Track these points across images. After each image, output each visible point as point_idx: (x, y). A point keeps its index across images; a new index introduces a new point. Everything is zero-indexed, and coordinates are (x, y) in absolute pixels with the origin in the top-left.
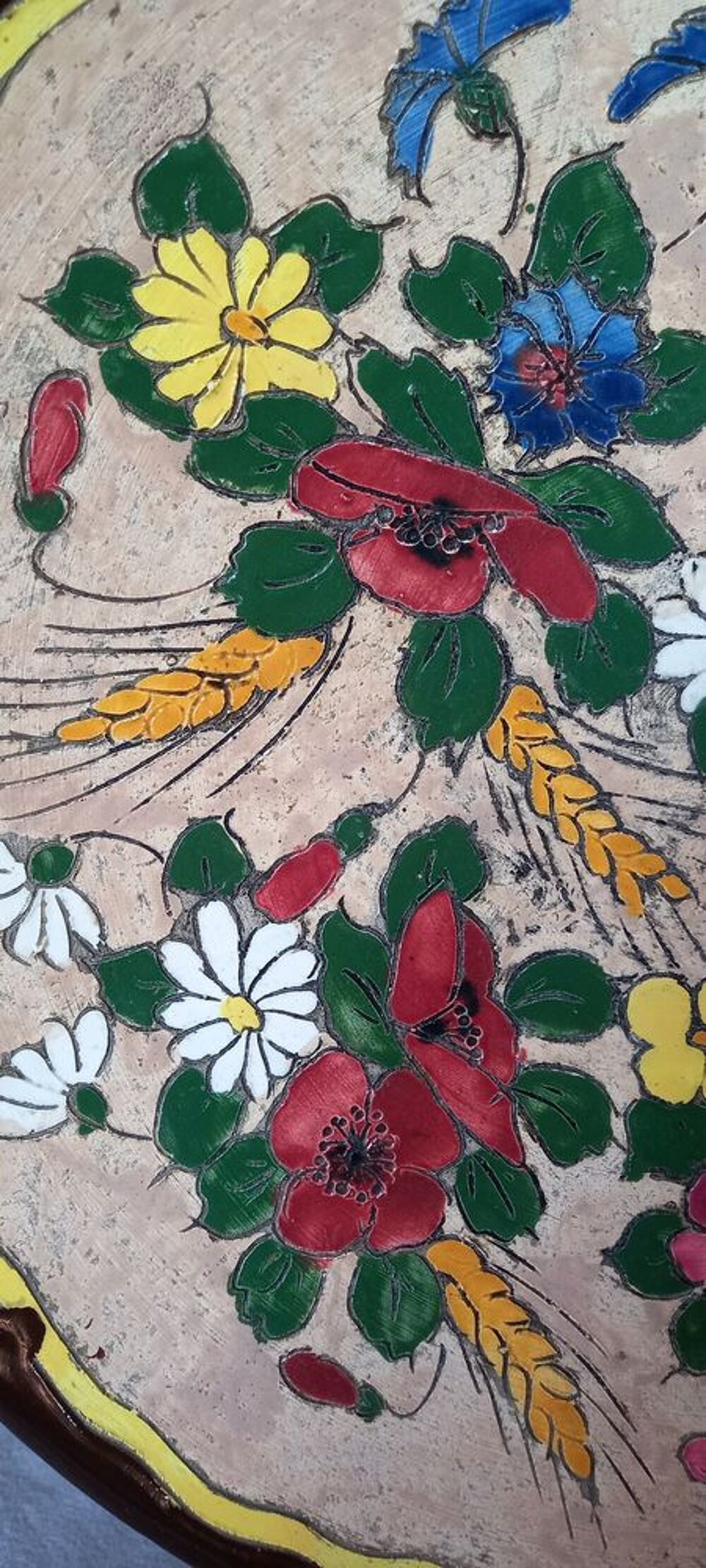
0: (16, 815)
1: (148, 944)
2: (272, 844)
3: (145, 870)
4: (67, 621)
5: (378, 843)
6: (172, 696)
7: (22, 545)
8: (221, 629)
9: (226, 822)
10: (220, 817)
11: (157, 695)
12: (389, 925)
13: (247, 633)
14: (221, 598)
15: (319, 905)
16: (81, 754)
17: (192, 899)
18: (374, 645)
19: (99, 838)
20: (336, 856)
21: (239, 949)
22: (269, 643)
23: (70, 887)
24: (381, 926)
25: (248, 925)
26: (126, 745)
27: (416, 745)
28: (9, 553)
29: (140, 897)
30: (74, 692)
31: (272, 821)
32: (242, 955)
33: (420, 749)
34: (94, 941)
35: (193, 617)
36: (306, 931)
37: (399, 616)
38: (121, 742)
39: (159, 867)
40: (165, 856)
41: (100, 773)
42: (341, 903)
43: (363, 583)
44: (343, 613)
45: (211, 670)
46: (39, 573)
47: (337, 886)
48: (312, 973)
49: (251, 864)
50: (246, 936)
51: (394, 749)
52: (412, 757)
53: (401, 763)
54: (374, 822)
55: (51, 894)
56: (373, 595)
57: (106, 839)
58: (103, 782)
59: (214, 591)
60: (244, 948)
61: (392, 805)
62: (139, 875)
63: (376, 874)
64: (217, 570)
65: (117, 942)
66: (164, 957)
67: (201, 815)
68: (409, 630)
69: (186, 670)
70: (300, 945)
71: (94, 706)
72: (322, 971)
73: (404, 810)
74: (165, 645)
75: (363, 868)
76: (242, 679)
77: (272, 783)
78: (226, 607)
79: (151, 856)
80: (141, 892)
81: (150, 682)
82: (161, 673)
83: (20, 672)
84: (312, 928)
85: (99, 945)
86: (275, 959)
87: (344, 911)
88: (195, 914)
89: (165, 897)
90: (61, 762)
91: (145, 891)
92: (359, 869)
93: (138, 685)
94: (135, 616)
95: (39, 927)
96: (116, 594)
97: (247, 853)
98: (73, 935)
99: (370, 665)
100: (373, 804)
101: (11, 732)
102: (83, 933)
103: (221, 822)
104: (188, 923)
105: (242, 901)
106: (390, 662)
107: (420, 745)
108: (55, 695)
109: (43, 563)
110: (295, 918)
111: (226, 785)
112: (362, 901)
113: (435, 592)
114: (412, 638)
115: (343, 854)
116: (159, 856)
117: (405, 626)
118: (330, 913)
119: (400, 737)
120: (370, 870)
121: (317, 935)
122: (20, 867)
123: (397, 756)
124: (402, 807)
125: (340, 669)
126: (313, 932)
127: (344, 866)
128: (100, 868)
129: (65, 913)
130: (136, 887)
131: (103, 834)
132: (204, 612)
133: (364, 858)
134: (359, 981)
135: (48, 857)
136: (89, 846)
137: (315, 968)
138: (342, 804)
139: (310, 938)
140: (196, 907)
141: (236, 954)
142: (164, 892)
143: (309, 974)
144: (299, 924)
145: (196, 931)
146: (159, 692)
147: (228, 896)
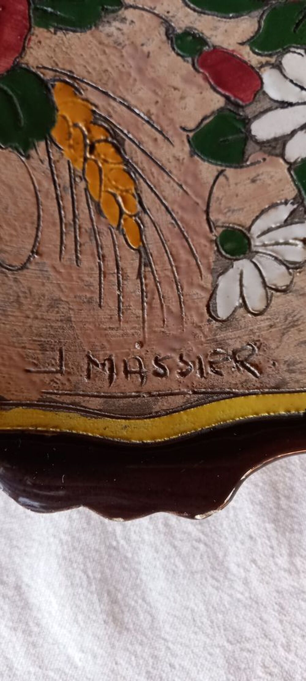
0: (198, 270)
1: (289, 170)
2: (203, 98)
3: (232, 181)
4: (57, 248)
5: (195, 26)
6: (103, 177)
7: (5, 278)
8: (53, 150)
9: (191, 131)
10: (188, 136)
11: (103, 187)
12: (256, 8)
13: (54, 133)
14: (33, 152)
15: (246, 58)
16: (150, 232)
17: (251, 146)
18: (54, 51)
19: (210, 214)
20: (209, 53)
21: (286, 107)
22: (59, 119)
23: (249, 229)
24: (257, 13)
25: (266, 104)
26: (141, 203)
27: (120, 12)
28: (11, 286)
29: (253, 181)
30: (106, 241)
31: (187, 100)
32: (291, 104)
33: (123, 9)
34: (290, 207)
35: (47, 169)
36: (268, 64)
37: (33, 38)
38: (139, 206)
39: (229, 172)
40: (220, 168)
41: (163, 219)
42: (242, 44)
43: (14, 63)
44: (35, 74)
45: (82, 153)
46: (23, 267)
47: (231, 48)
48: (299, 54)
49: (221, 110)
50: (276, 104)
51: (125, 27)
52: (129, 14)
53: (134, 20)
54: (179, 31)
55: (256, 243)
56: (20, 56)
57: (211, 209)
58: (169, 215)
59: (28, 157)
60: (285, 105)
61: (166, 22)
62: (236, 184)
63: (218, 24)
64: (14, 156)
65: (291, 191)
66: (298, 158)
67: (187, 148)
68: (41, 30)
69: (84, 170)
70: (278, 67)
71: (115, 225)
72: (297, 48)
73: (168, 12)
74: (68, 184)
75: (214, 33)
76: (86, 133)
77: (159, 105)
78: (38, 149)
79: (221, 179)
80: (249, 181)
81: (94, 193)
82: (87, 186)
83: (95, 275)
84: (264, 59)
85: (293, 204)
86: (291, 81)
87: (248, 40)
88: (263, 143)
89: (252, 164)
90: (158, 244)
91: (249, 178)
92: (216, 36)
93: (97, 199)
94: (50, 205)
95: (283, 246)
96: (35, 218)
97: (213, 113)
98: (287, 223)
99: (69, 51)
100: (167, 34)
101: (137, 279)
102: (285, 216)
103: (191, 135)
104: (270, 146)
105: (249, 111)
106: (65, 39)
107: (120, 9)
108: (108, 251)
109: (17, 265)
110: (258, 74)
111: (163, 135)
112: (240, 30)
113: (14, 17)
114: (46, 27)
115: (206, 48)
116: (221, 173)
117: (39, 32)
118: (251, 49)
119: (117, 24)
120: (216, 28)
121: (270, 56)
122: (236, 264)
123: (130, 24)
124: (166, 14)
125: (74, 70)
126: (268, 59)
127: (214, 47)
128: (233, 211)
129: (270, 230)
130: (245, 185)
131: (207, 212)
132: (42, 162)
133: (207, 33)
134: (301, 21)
135: (228, 246)
136: (217, 220)
137: (294, 52)
138: (169, 55)
139: (273, 60)
140: (257, 142)
141: (290, 109)
142: (248, 166)
143: (300, 56)
144: (262, 69)
145: (276, 139)
146: (100, 186)
147: (247, 122)
